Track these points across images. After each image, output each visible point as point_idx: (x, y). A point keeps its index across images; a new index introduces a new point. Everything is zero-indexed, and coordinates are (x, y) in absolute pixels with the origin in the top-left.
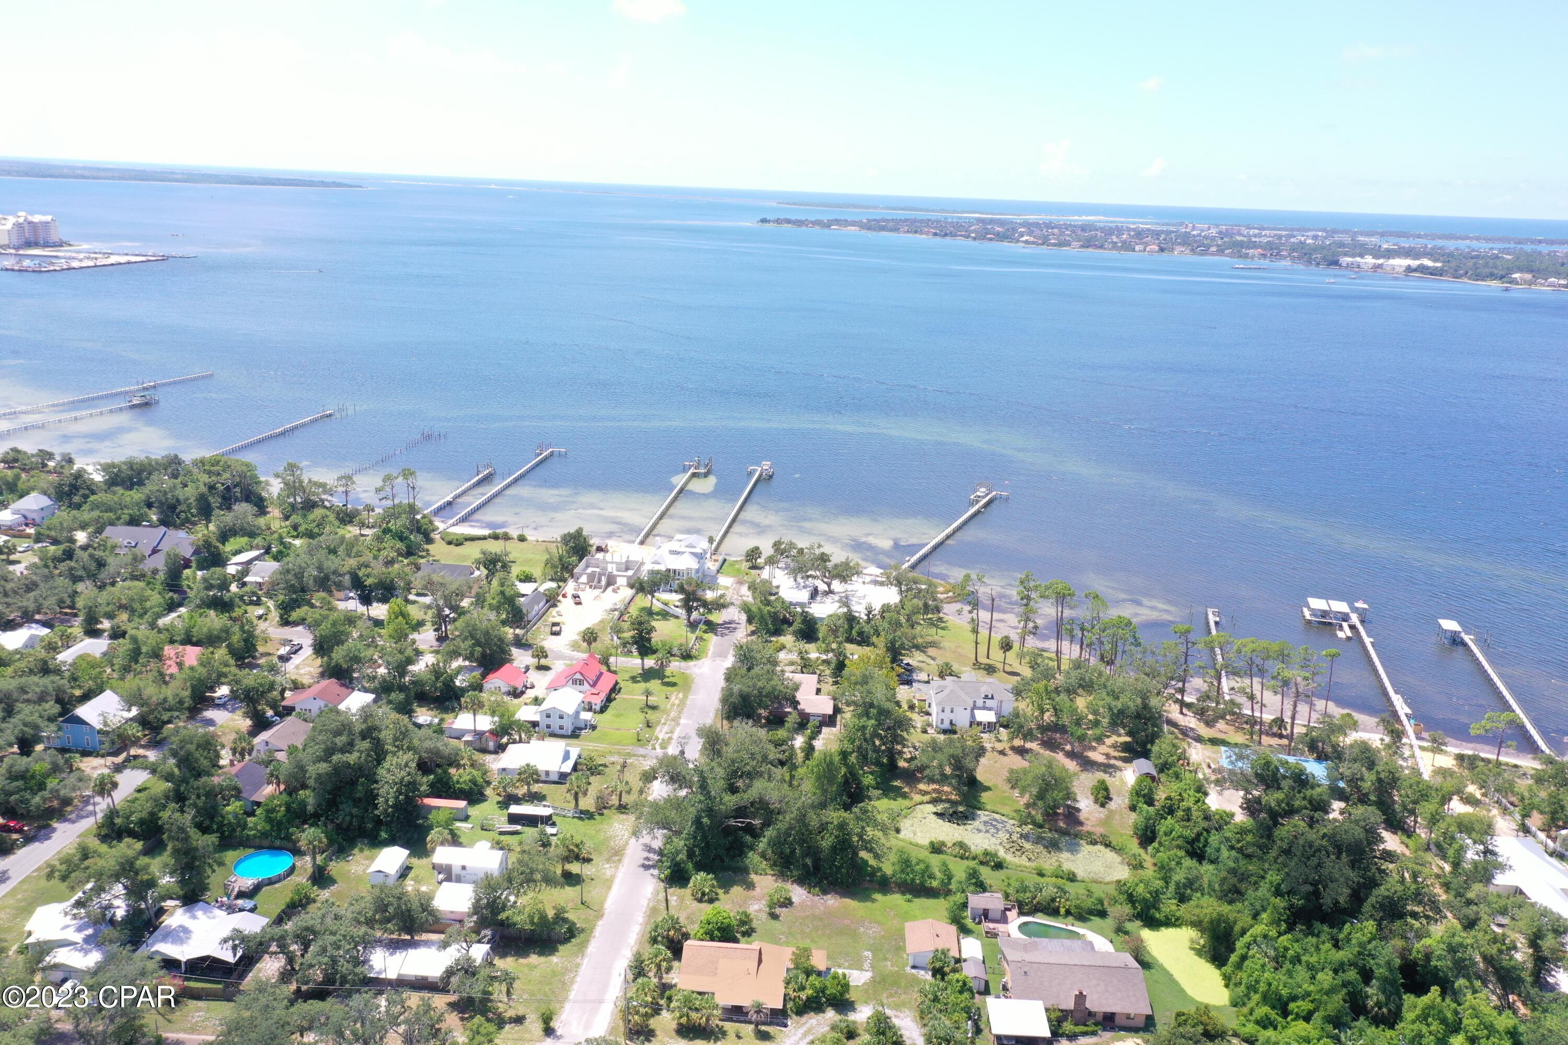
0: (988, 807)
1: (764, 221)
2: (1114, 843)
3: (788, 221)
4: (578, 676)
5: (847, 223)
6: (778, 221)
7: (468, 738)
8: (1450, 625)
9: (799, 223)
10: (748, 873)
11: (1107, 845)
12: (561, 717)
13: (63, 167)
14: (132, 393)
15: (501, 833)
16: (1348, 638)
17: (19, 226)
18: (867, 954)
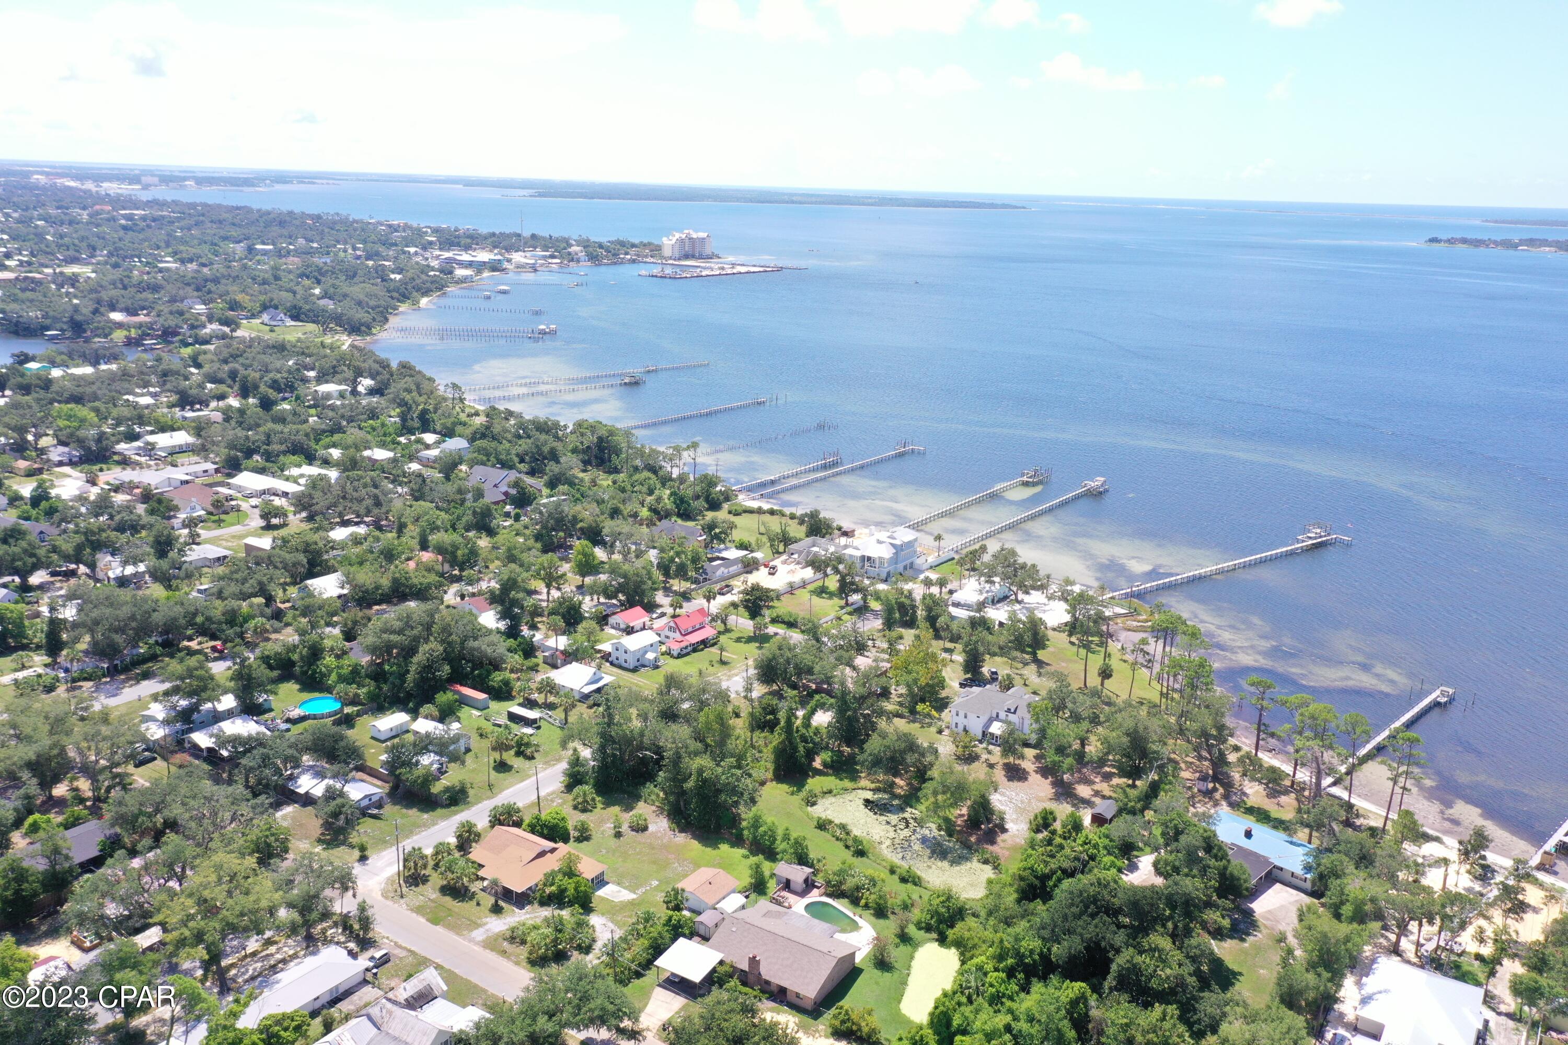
1: (1434, 240)
3: (1464, 241)
5: (1545, 243)
6: (1450, 241)
7: (547, 653)
9: (1477, 243)
10: (639, 801)
11: (996, 867)
13: (784, 194)
14: (625, 375)
15: (494, 725)
17: (681, 241)
18: (654, 883)
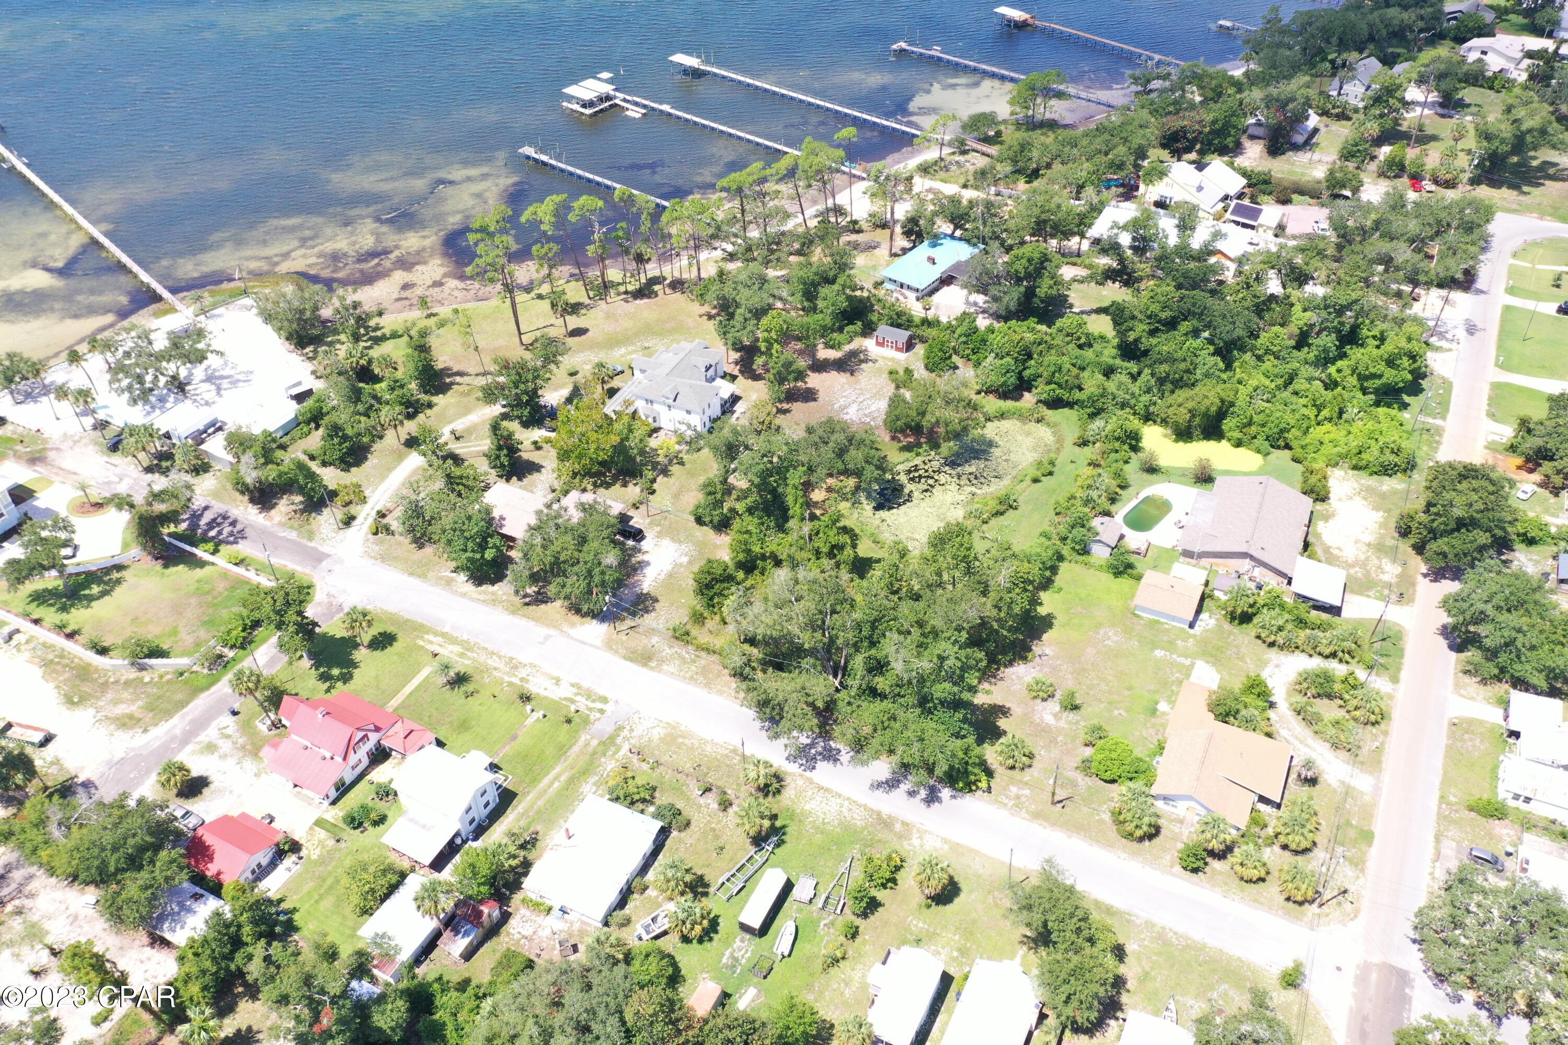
2: (993, 413)
7: (456, 945)
8: (681, 59)
12: (483, 793)
15: (788, 954)
16: (645, 115)
18: (1159, 653)
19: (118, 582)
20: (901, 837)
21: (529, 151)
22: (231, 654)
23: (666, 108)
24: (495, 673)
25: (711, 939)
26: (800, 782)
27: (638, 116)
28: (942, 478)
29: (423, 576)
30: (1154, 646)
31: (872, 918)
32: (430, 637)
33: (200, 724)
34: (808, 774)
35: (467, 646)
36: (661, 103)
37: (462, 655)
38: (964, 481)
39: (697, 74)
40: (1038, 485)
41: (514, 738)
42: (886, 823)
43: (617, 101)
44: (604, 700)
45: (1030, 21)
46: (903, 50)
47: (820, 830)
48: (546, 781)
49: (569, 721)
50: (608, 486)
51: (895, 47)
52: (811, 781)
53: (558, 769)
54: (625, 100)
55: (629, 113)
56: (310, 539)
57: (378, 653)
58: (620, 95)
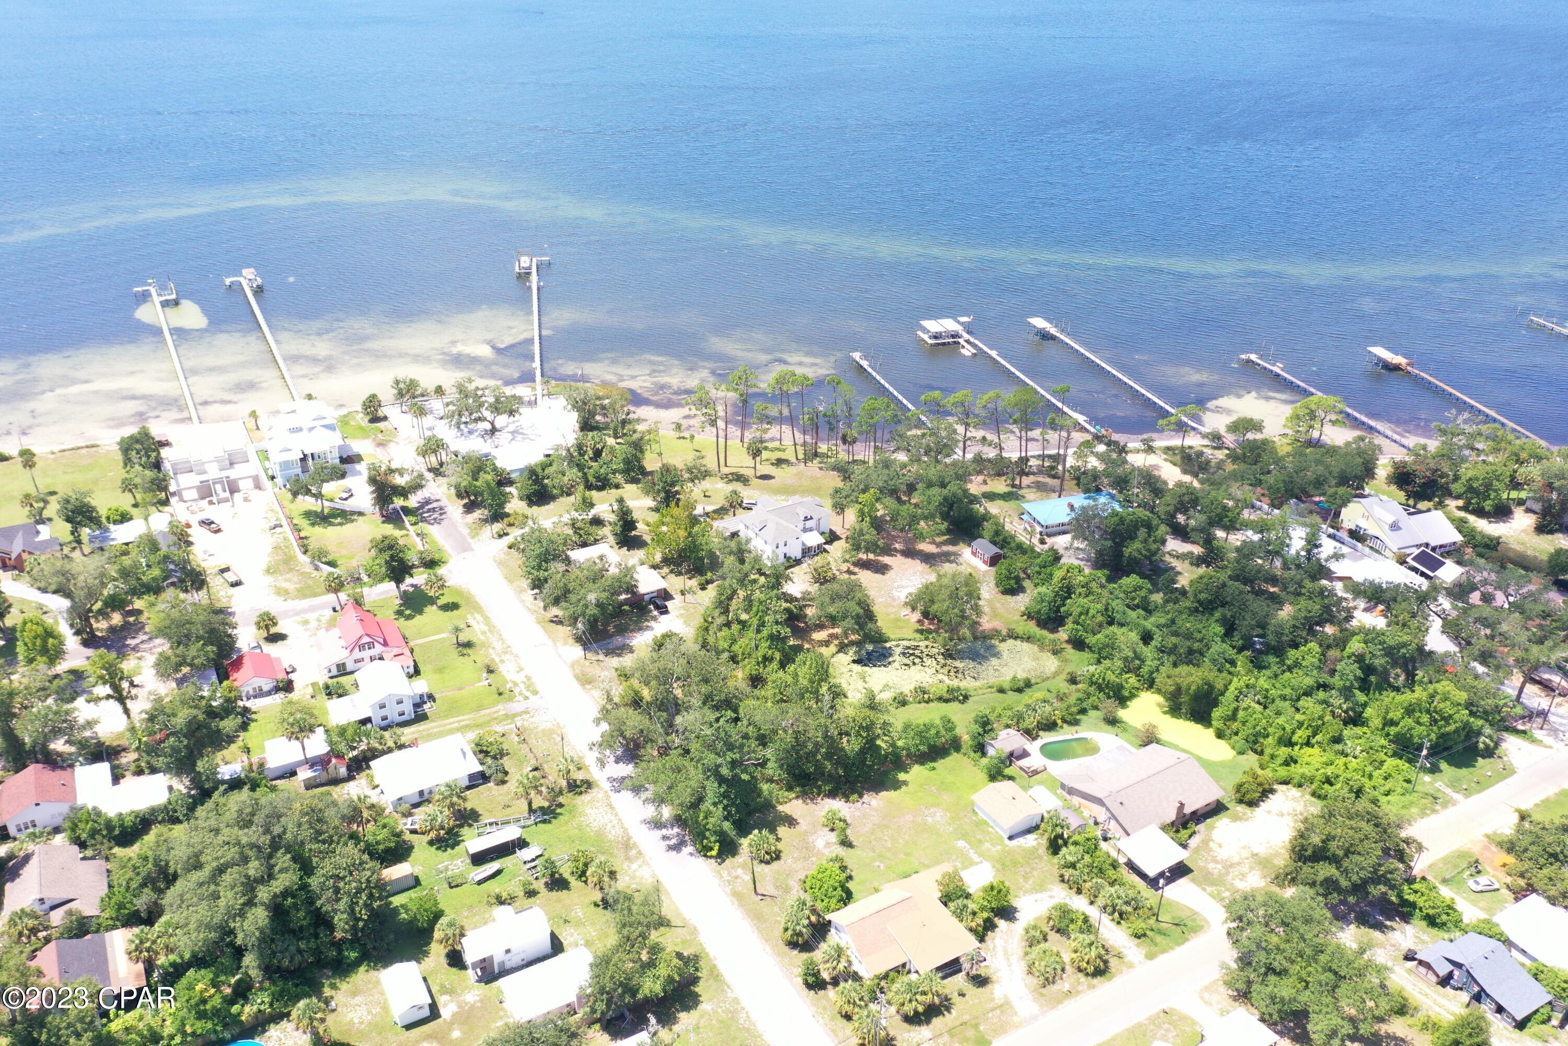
0: (892, 637)
2: (1021, 633)
4: (366, 639)
7: (305, 774)
8: (1039, 323)
10: (774, 807)
11: (1016, 638)
12: (400, 702)
15: (480, 883)
16: (974, 355)
18: (961, 844)
19: (353, 521)
20: (628, 859)
21: (857, 356)
22: (365, 578)
23: (994, 354)
24: (491, 651)
25: (445, 851)
26: (600, 795)
27: (968, 354)
28: (928, 662)
29: (511, 582)
30: (964, 836)
31: (554, 893)
32: (477, 616)
33: (313, 609)
34: (612, 794)
35: (492, 628)
36: (991, 349)
37: (484, 633)
38: (945, 670)
39: (1045, 336)
40: (1002, 695)
41: (460, 689)
42: (627, 845)
43: (961, 341)
44: (535, 693)
45: (1404, 366)
46: (1249, 361)
47: (580, 828)
48: (451, 720)
49: (500, 694)
50: (680, 574)
51: (1243, 357)
52: (608, 797)
53: (466, 717)
54: (968, 341)
55: (963, 351)
56: (473, 538)
57: (441, 612)
58: (966, 336)
